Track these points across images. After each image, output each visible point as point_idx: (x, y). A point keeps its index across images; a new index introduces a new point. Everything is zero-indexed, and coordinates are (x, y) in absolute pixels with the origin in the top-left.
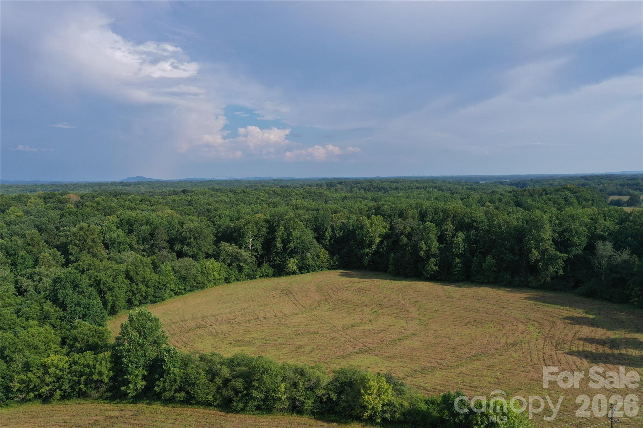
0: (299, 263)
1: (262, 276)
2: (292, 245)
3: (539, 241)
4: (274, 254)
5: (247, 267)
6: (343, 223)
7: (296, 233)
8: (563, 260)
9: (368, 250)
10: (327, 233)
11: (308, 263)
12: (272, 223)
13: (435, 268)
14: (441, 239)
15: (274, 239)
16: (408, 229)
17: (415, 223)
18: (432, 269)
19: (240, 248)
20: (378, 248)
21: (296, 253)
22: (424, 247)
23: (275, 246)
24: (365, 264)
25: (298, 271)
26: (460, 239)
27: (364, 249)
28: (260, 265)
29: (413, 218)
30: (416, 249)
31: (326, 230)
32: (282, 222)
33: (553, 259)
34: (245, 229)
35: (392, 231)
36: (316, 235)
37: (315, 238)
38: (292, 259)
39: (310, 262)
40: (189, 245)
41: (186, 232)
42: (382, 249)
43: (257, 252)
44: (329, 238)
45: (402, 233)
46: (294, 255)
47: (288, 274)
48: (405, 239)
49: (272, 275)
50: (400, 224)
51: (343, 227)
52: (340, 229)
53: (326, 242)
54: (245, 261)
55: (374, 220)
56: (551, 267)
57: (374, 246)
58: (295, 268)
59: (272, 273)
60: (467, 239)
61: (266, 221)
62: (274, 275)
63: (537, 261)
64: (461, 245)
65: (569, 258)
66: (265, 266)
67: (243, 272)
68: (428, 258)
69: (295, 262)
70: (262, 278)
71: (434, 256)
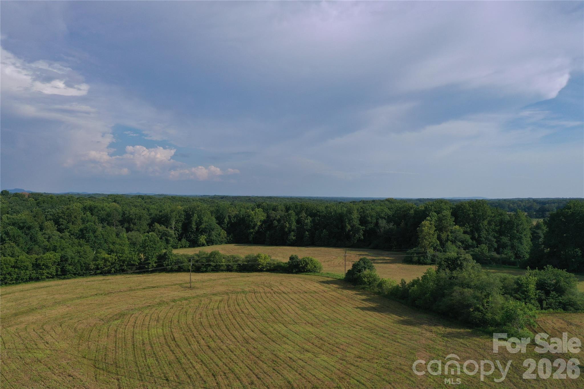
0: (207, 238)
1: (182, 247)
2: (203, 226)
3: (350, 220)
4: (190, 232)
5: (172, 240)
6: (236, 214)
7: (205, 219)
8: (363, 230)
9: (252, 230)
10: (225, 220)
11: (213, 239)
12: (188, 212)
13: (294, 238)
14: (298, 222)
15: (190, 223)
16: (278, 217)
17: (283, 213)
18: (292, 239)
19: (167, 228)
20: (259, 229)
21: (206, 232)
22: (288, 225)
23: (191, 227)
24: (251, 239)
25: (206, 244)
26: (309, 221)
27: (250, 230)
28: (180, 240)
29: (282, 211)
30: (283, 227)
31: (224, 218)
32: (196, 212)
33: (358, 230)
34: (171, 215)
35: (268, 219)
36: (218, 221)
37: (217, 223)
38: (202, 236)
39: (214, 238)
40: (135, 224)
41: (132, 215)
42: (261, 229)
43: (178, 231)
44: (226, 223)
45: (274, 220)
46: (203, 233)
47: (199, 246)
48: (277, 222)
49: (189, 246)
50: (273, 214)
51: (236, 216)
52: (234, 217)
53: (225, 226)
54: (171, 236)
55: (257, 211)
56: (357, 235)
57: (257, 228)
58: (205, 242)
59: (189, 245)
60: (313, 221)
61: (184, 211)
62: (190, 247)
63: (349, 231)
64: (309, 224)
65: (366, 229)
66: (184, 240)
67: (170, 243)
68: (290, 232)
69: (204, 238)
70: (182, 249)
71: (293, 231)
